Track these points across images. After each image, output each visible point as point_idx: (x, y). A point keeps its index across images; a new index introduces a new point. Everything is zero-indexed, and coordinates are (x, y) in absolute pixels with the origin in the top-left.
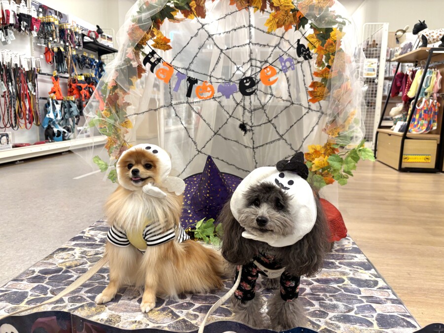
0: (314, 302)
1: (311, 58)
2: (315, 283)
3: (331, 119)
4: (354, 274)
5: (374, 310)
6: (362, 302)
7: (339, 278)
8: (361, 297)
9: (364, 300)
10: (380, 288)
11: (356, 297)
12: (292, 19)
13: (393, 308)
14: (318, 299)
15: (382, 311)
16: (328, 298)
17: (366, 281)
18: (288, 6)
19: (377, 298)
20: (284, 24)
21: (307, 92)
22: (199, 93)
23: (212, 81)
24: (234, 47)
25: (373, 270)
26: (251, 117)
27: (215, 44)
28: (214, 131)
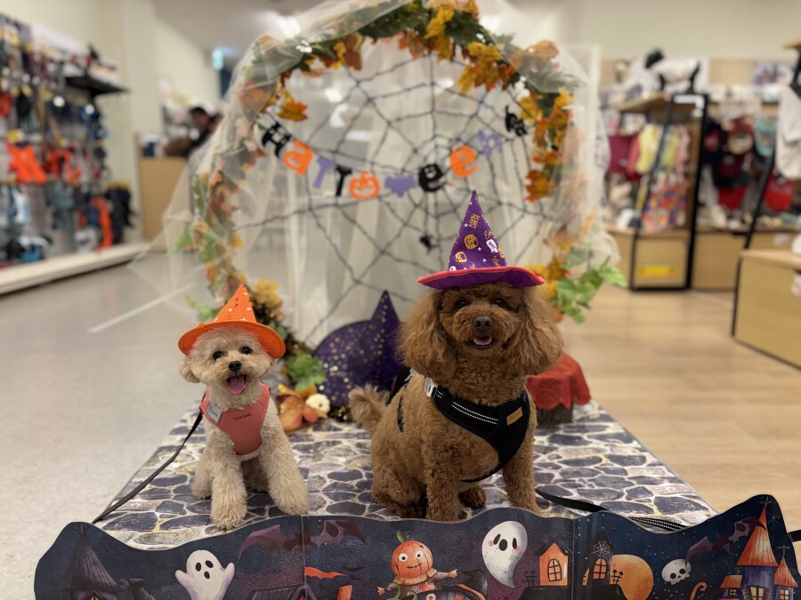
0: (571, 490)
1: (525, 132)
2: (565, 467)
3: (559, 226)
4: (612, 450)
5: (650, 493)
6: (632, 484)
7: (594, 457)
8: (630, 478)
9: (634, 482)
10: (650, 465)
11: (623, 479)
12: (496, 73)
13: (674, 489)
14: (575, 486)
15: (660, 493)
16: (585, 483)
17: (630, 458)
18: (492, 56)
19: (649, 478)
20: (484, 81)
21: (521, 185)
22: (355, 190)
23: (374, 171)
24: (408, 117)
25: (635, 442)
26: (437, 225)
27: (378, 112)
28: (379, 250)
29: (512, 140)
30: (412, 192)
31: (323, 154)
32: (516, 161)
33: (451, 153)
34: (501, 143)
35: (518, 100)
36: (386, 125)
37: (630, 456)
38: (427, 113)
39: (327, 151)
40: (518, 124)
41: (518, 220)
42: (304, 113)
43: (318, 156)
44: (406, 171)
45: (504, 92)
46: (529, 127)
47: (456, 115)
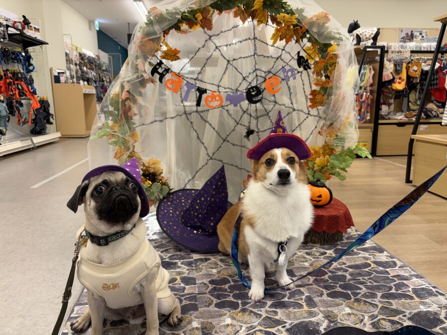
1: (310, 68)
3: (328, 123)
4: (374, 258)
5: (407, 286)
7: (365, 263)
9: (395, 279)
10: (400, 267)
13: (420, 282)
14: (362, 283)
16: (367, 281)
18: (291, 22)
19: (403, 276)
20: (285, 37)
21: (306, 99)
22: (208, 103)
23: (220, 91)
24: (240, 58)
25: (385, 252)
26: (257, 123)
27: (222, 55)
28: (222, 138)
29: (301, 72)
30: (242, 103)
31: (189, 80)
32: (304, 85)
33: (265, 80)
34: (295, 74)
35: (304, 48)
36: (227, 63)
37: (386, 262)
38: (251, 56)
39: (191, 79)
40: (305, 62)
41: (305, 119)
42: (178, 55)
43: (186, 82)
44: (239, 91)
45: (297, 44)
46: (311, 65)
47: (268, 57)
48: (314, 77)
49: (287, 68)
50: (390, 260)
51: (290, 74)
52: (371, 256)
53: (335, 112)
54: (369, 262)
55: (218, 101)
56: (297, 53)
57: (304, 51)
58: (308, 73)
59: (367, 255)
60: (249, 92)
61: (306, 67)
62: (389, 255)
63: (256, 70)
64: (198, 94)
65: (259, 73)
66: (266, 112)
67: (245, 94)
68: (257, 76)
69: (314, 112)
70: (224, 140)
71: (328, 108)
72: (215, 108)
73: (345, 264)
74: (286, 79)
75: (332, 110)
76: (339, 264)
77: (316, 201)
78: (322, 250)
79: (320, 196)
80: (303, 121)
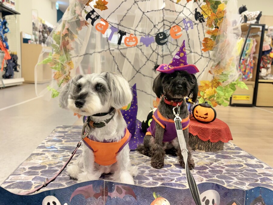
1: (204, 21)
2: (226, 168)
3: (216, 63)
21: (200, 44)
22: (127, 42)
23: (136, 34)
24: (152, 11)
25: (255, 159)
26: (163, 60)
27: (139, 8)
28: (136, 70)
29: (198, 24)
30: (152, 44)
31: (113, 25)
32: (199, 33)
33: (170, 28)
34: (192, 25)
35: (201, 6)
36: (142, 14)
37: (256, 165)
38: (160, 10)
39: (115, 24)
40: (201, 17)
41: (199, 60)
42: (106, 5)
43: (111, 26)
44: (150, 35)
45: (195, 3)
46: (205, 19)
47: (173, 11)
48: (207, 28)
49: (187, 20)
50: (259, 163)
51: (188, 25)
52: (244, 161)
53: (221, 54)
54: (242, 164)
55: (134, 41)
56: (195, 9)
57: (201, 8)
58: (202, 25)
59: (241, 159)
60: (157, 36)
61: (201, 20)
62: (258, 161)
63: (164, 20)
64: (120, 35)
65: (165, 22)
66: (170, 52)
67: (155, 38)
68: (164, 25)
69: (205, 54)
70: (137, 72)
71: (216, 51)
72: (131, 47)
73: (222, 164)
74: (186, 29)
75: (219, 53)
76: (218, 164)
77: (203, 117)
78: (206, 155)
79: (207, 114)
80: (197, 61)
